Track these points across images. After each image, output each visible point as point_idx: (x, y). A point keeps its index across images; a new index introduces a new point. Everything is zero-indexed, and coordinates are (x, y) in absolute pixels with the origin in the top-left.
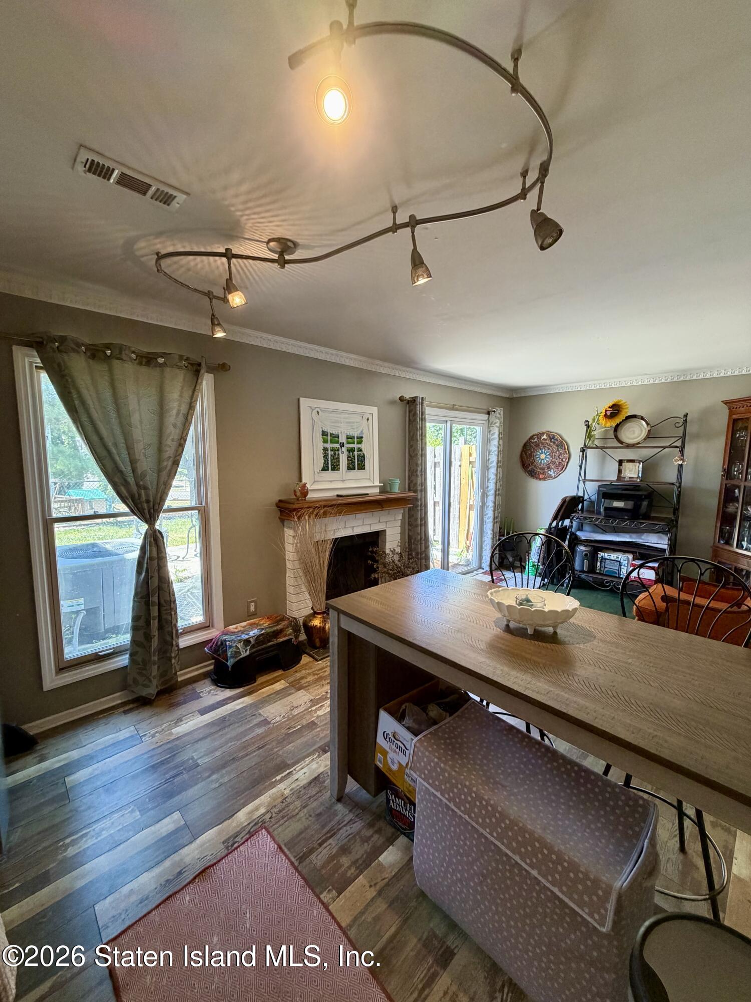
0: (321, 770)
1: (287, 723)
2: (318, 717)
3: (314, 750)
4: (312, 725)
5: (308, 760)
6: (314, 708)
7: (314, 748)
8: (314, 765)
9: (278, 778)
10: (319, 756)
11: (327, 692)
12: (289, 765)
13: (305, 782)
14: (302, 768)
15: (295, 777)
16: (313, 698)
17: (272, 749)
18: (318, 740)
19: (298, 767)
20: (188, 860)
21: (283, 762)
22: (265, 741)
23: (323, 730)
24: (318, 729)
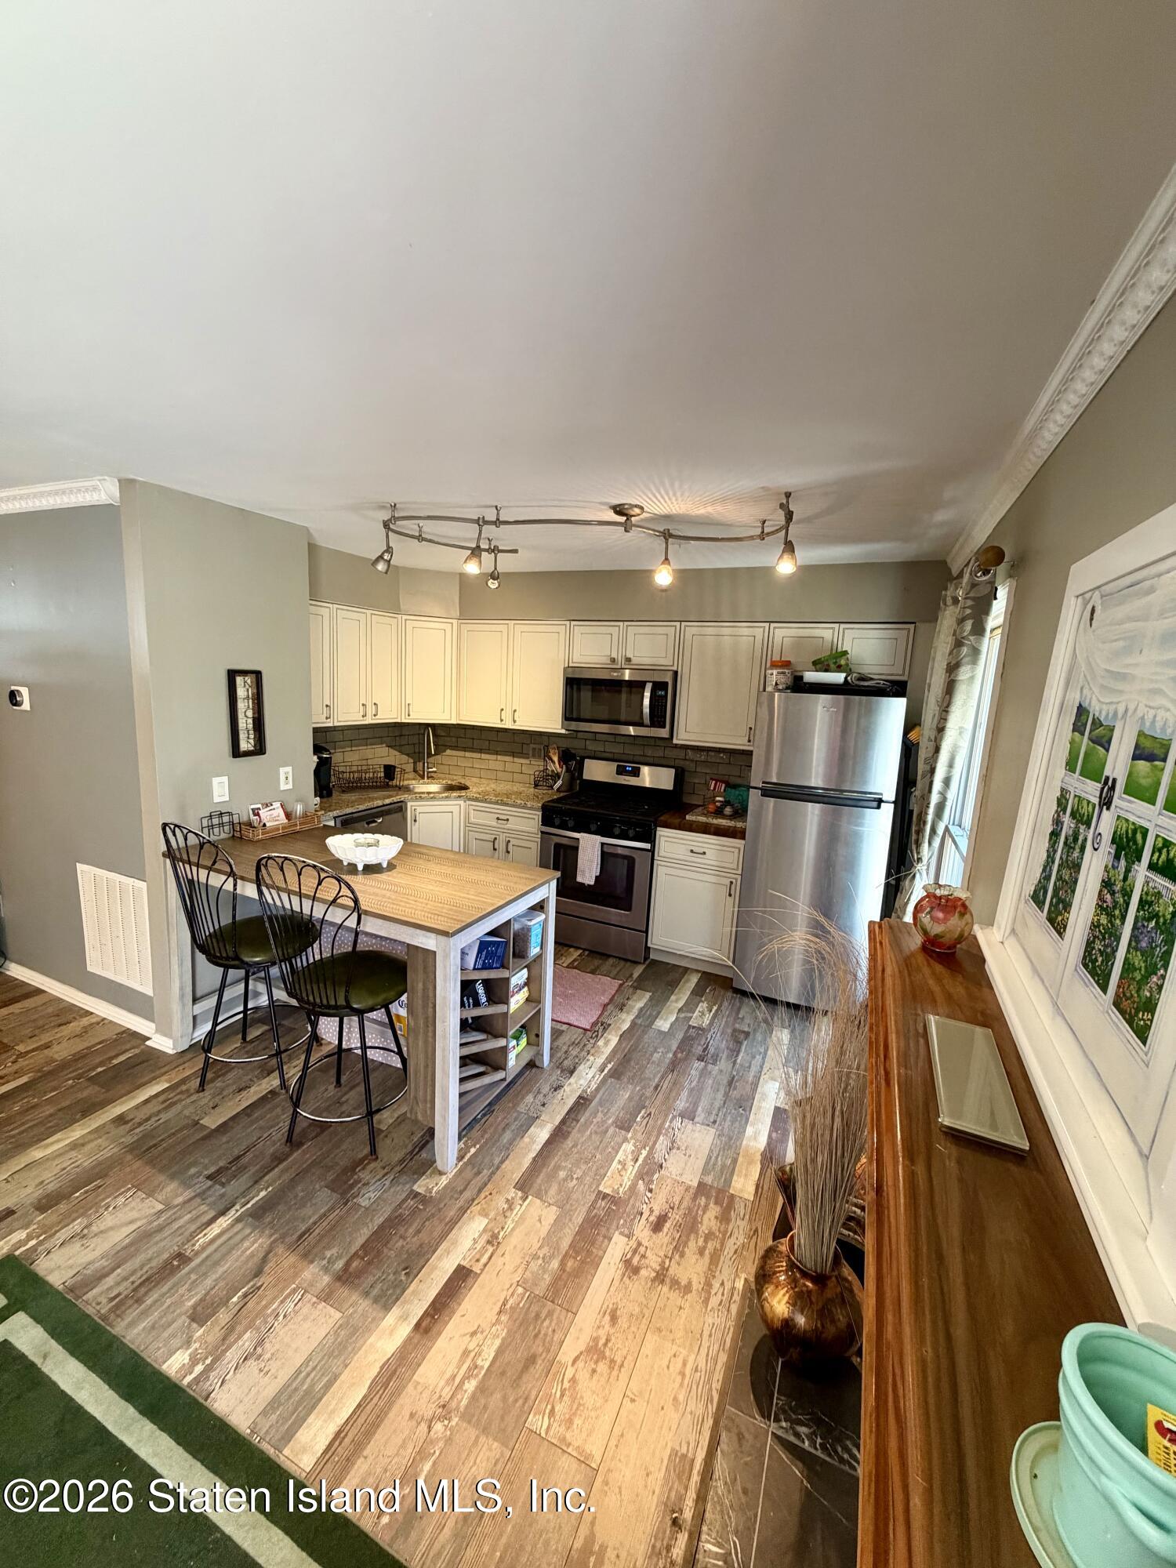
0: (572, 1080)
1: (659, 1122)
2: (625, 1140)
3: (595, 1097)
4: (625, 1125)
5: (594, 1086)
6: (644, 1153)
7: (598, 1097)
8: (583, 1082)
9: (610, 1066)
10: (585, 1091)
11: (651, 1191)
12: (611, 1077)
13: (581, 1067)
14: (593, 1077)
15: (593, 1070)
16: (662, 1172)
17: (644, 1087)
18: (600, 1109)
19: (599, 1078)
20: (623, 1016)
21: (618, 1079)
22: (660, 1095)
23: (604, 1122)
24: (610, 1121)
